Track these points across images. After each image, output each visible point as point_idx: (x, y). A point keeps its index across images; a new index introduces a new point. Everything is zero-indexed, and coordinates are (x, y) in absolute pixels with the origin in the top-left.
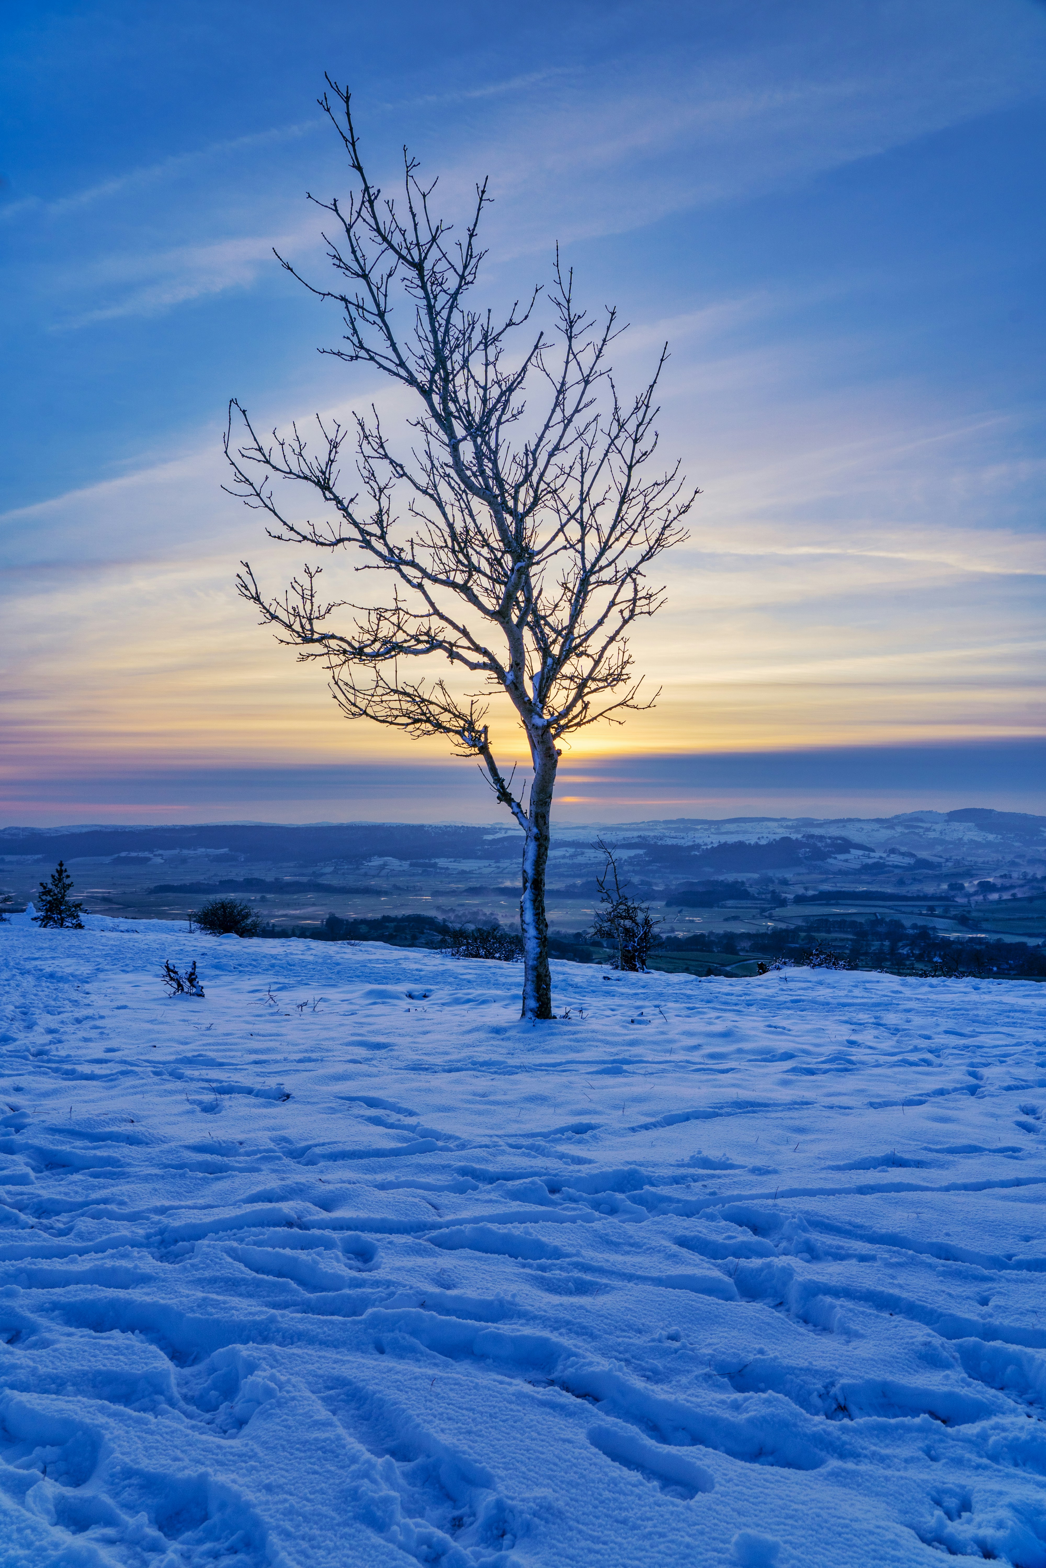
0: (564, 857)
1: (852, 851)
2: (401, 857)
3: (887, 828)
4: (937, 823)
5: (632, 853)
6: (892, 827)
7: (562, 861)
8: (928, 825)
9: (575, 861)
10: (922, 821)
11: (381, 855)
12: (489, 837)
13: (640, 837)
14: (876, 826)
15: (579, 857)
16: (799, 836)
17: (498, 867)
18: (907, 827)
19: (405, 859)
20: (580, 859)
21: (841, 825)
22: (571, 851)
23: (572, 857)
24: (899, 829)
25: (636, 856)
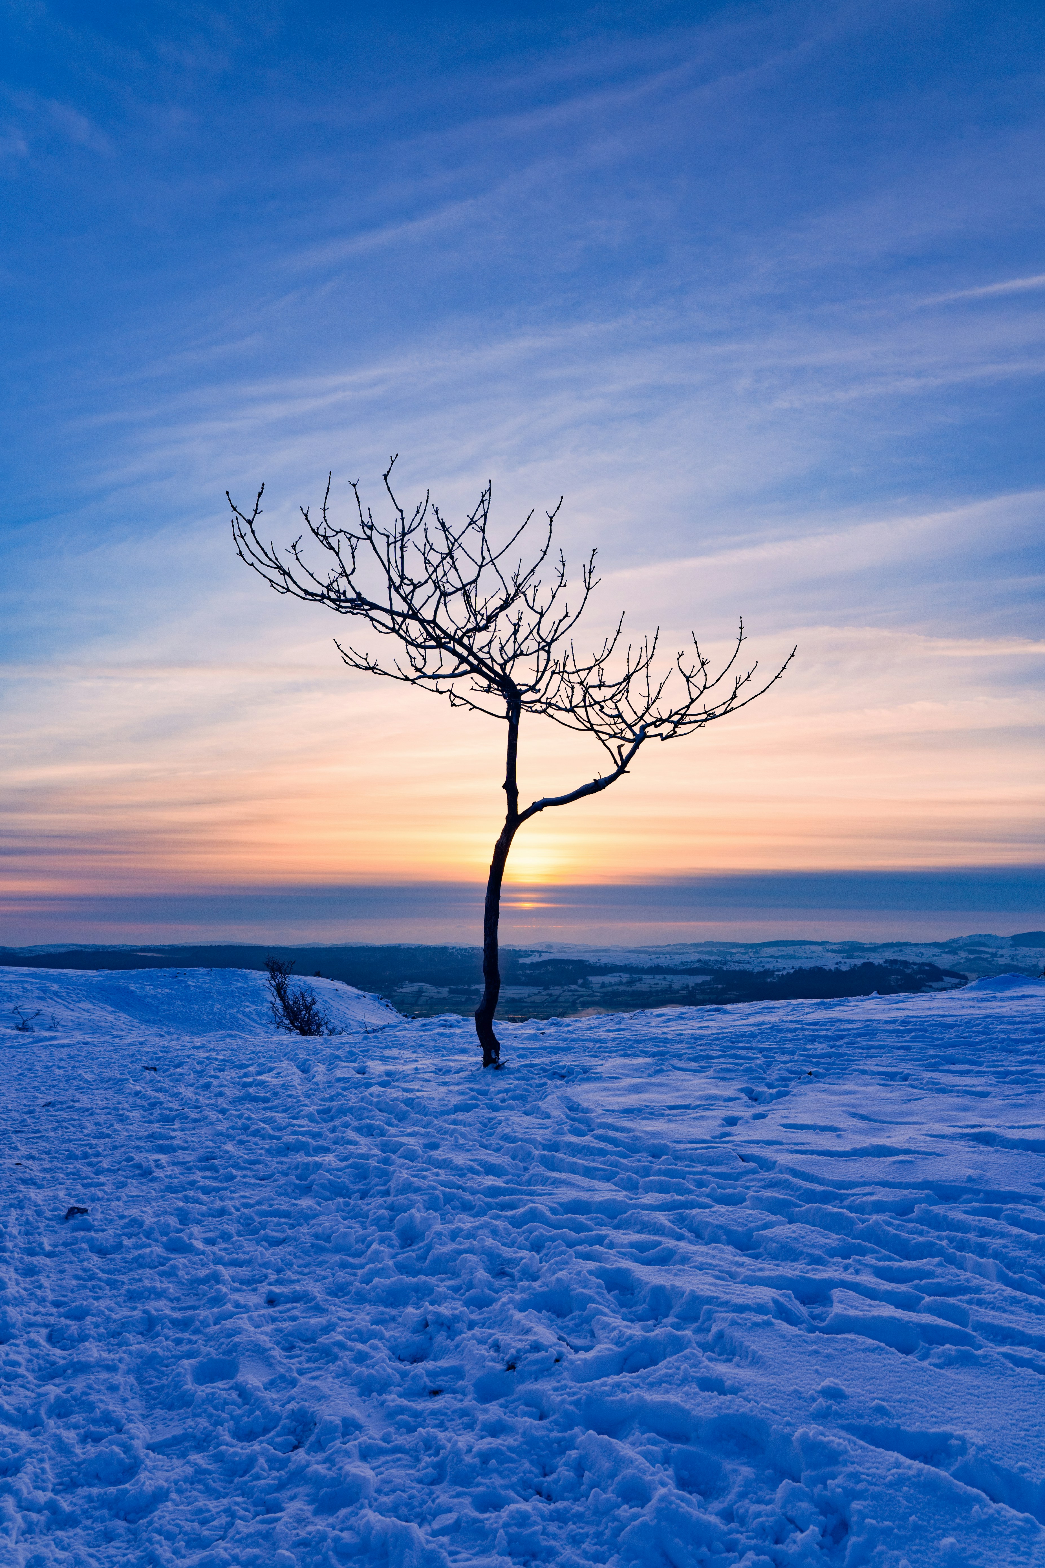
0: (620, 984)
1: (945, 978)
2: (437, 982)
3: (949, 953)
4: (1002, 948)
5: (700, 979)
6: (954, 952)
7: (621, 988)
8: (993, 950)
9: (634, 988)
10: (984, 945)
11: (413, 980)
12: (527, 961)
13: (699, 961)
14: (937, 951)
15: (638, 984)
16: (881, 961)
17: (551, 995)
18: (971, 952)
19: (442, 986)
20: (639, 987)
21: (896, 949)
22: (626, 977)
23: (630, 983)
24: (963, 954)
25: (704, 983)
